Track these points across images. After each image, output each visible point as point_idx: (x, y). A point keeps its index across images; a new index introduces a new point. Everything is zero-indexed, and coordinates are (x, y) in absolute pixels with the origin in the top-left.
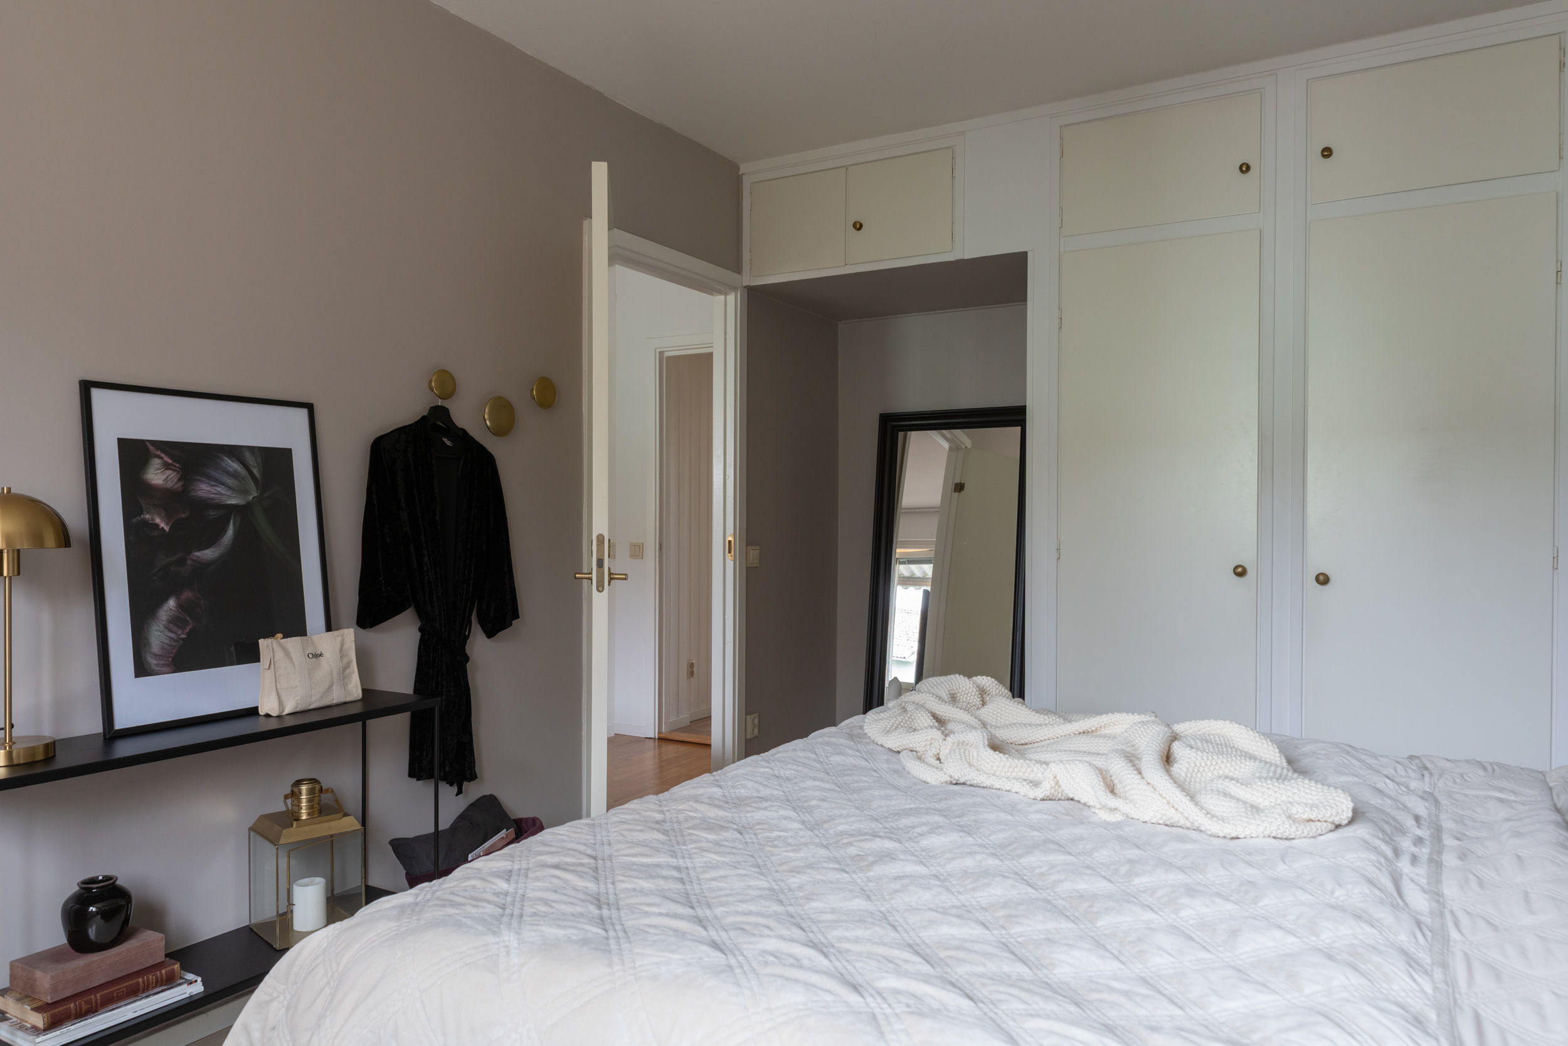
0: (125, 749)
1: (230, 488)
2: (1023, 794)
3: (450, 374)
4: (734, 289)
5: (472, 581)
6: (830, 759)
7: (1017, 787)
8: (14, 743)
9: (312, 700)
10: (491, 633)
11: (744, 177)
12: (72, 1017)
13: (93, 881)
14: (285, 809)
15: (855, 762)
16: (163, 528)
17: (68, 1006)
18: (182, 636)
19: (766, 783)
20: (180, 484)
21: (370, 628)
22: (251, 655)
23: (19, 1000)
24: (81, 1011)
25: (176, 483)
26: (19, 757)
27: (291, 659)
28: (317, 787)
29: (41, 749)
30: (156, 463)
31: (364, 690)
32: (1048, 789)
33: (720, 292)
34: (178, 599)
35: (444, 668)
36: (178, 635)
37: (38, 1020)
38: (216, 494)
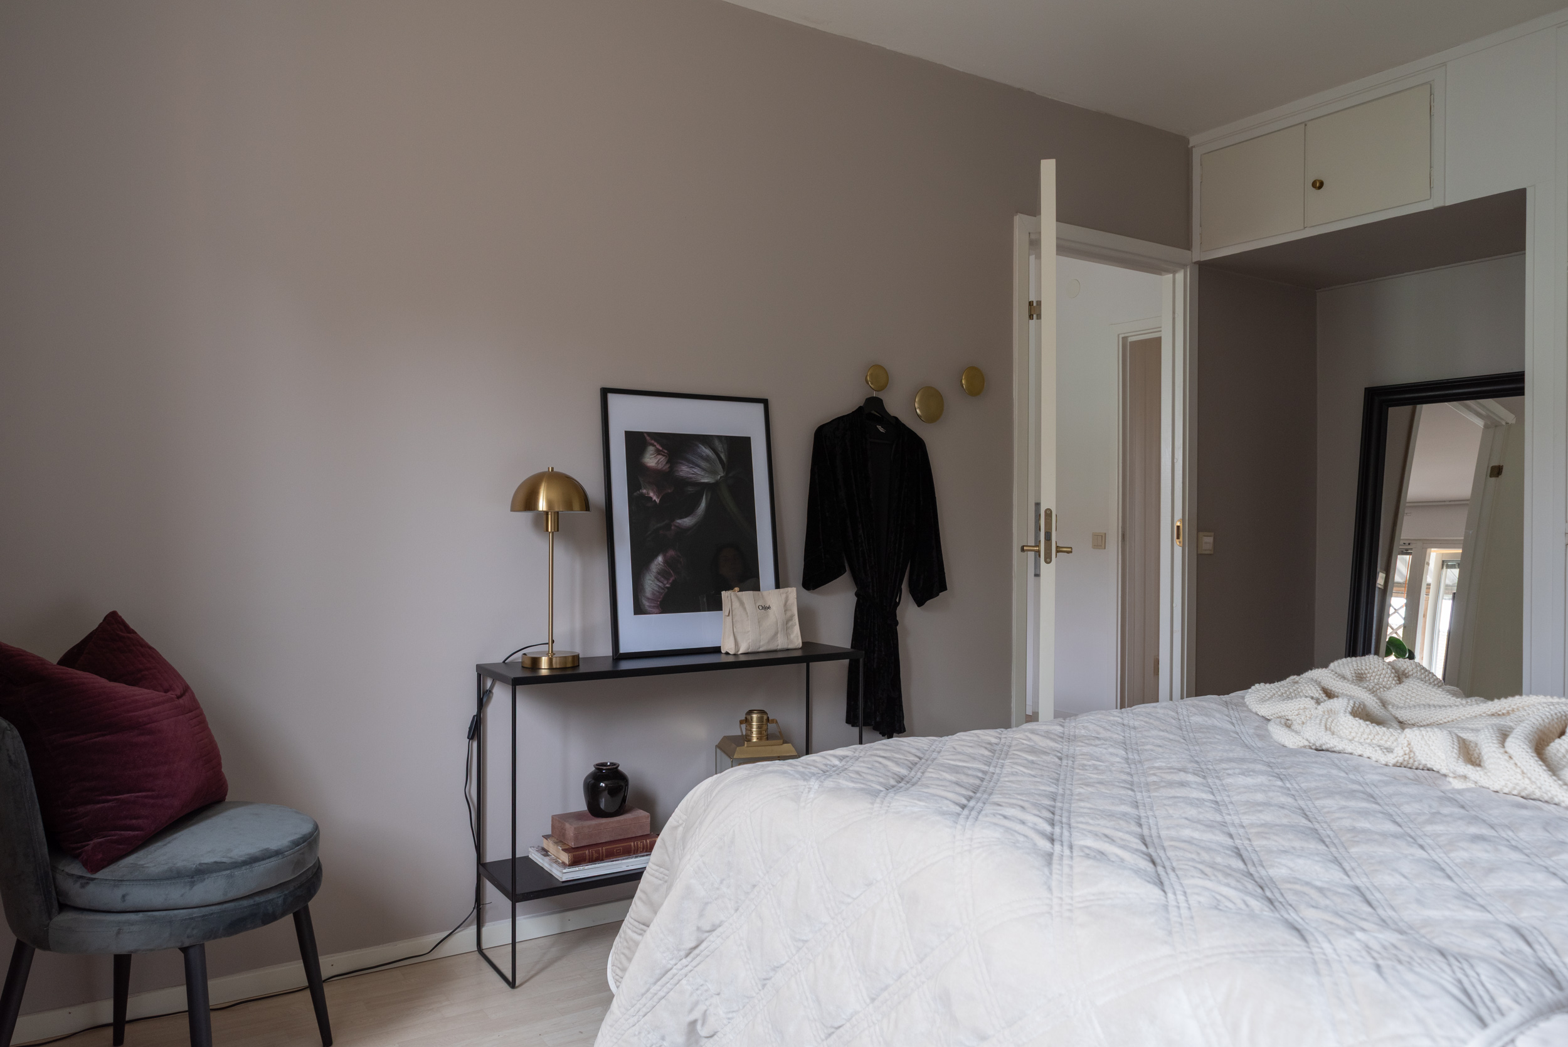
0: (625, 665)
1: (704, 469)
2: (1374, 759)
3: (885, 370)
4: (1183, 266)
5: (902, 554)
6: (1191, 718)
7: (1368, 752)
8: (554, 654)
9: (761, 644)
10: (920, 601)
11: (1194, 149)
12: (587, 861)
13: (604, 764)
14: (740, 734)
15: (1218, 724)
16: (655, 500)
17: (584, 852)
18: (667, 585)
19: (1109, 728)
20: (668, 466)
21: (813, 589)
22: (716, 605)
23: (556, 843)
24: (592, 857)
25: (665, 465)
26: (556, 663)
27: (745, 609)
28: (765, 717)
29: (570, 659)
30: (651, 450)
31: (803, 643)
32: (1400, 755)
33: (1168, 271)
34: (665, 556)
35: (876, 630)
36: (664, 585)
37: (565, 857)
38: (693, 474)
